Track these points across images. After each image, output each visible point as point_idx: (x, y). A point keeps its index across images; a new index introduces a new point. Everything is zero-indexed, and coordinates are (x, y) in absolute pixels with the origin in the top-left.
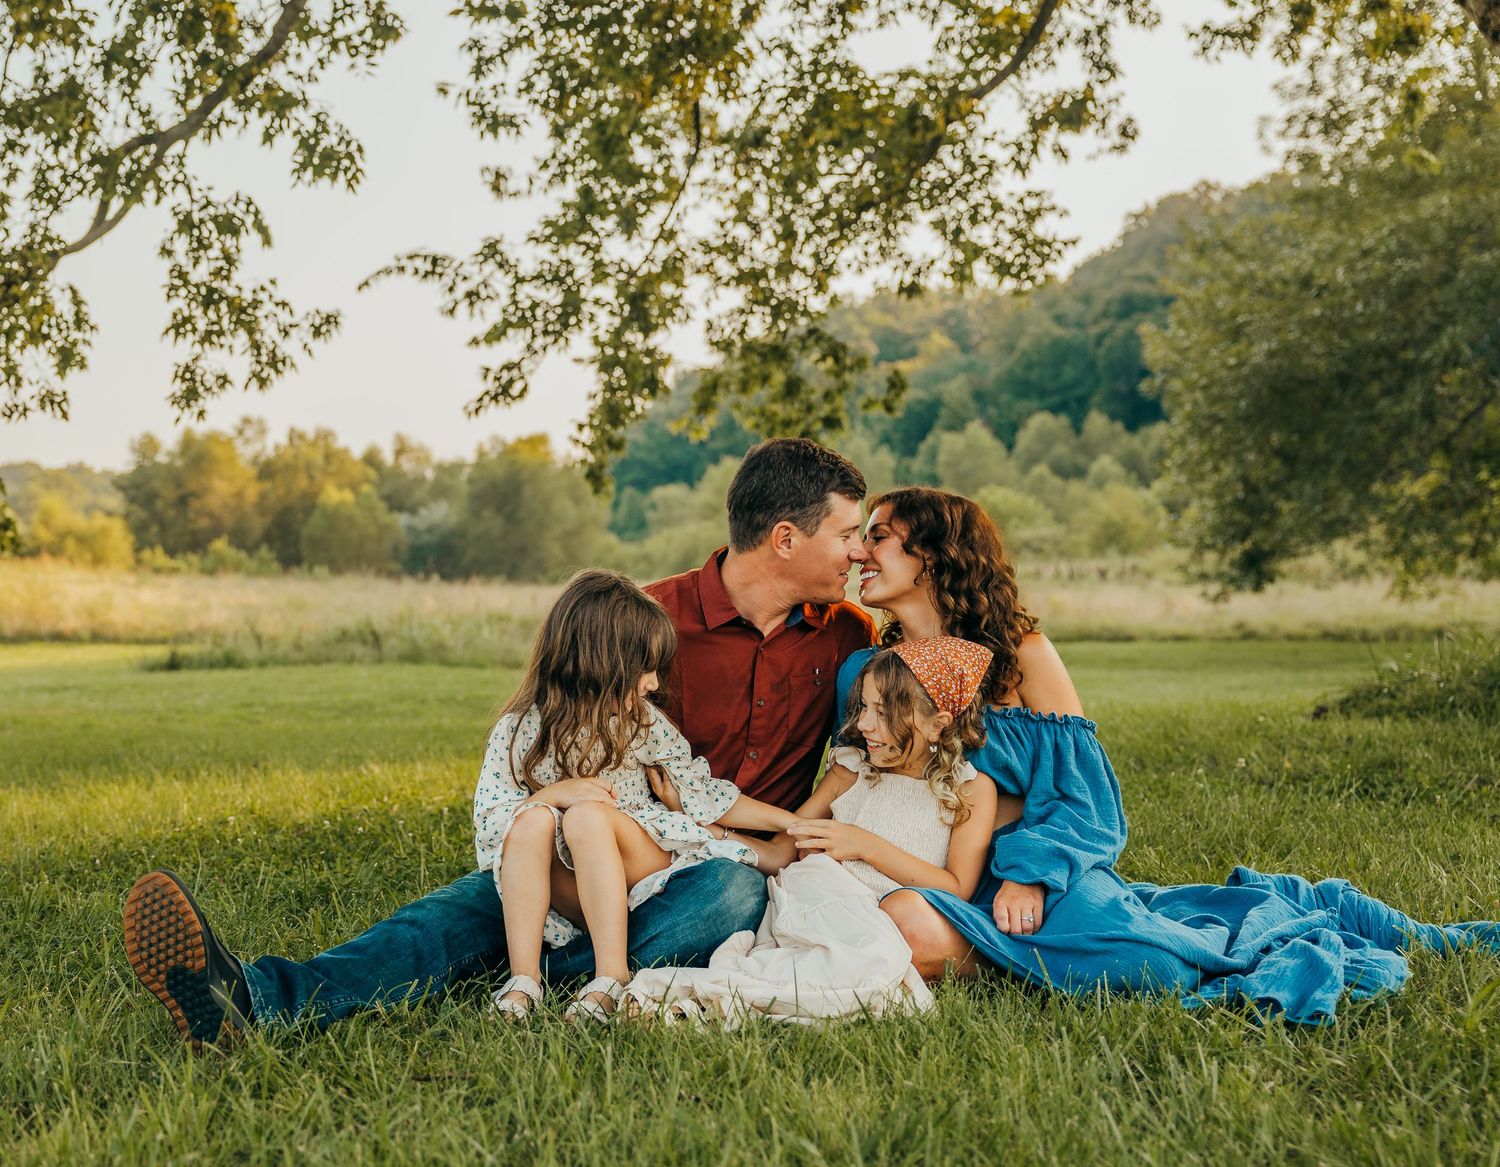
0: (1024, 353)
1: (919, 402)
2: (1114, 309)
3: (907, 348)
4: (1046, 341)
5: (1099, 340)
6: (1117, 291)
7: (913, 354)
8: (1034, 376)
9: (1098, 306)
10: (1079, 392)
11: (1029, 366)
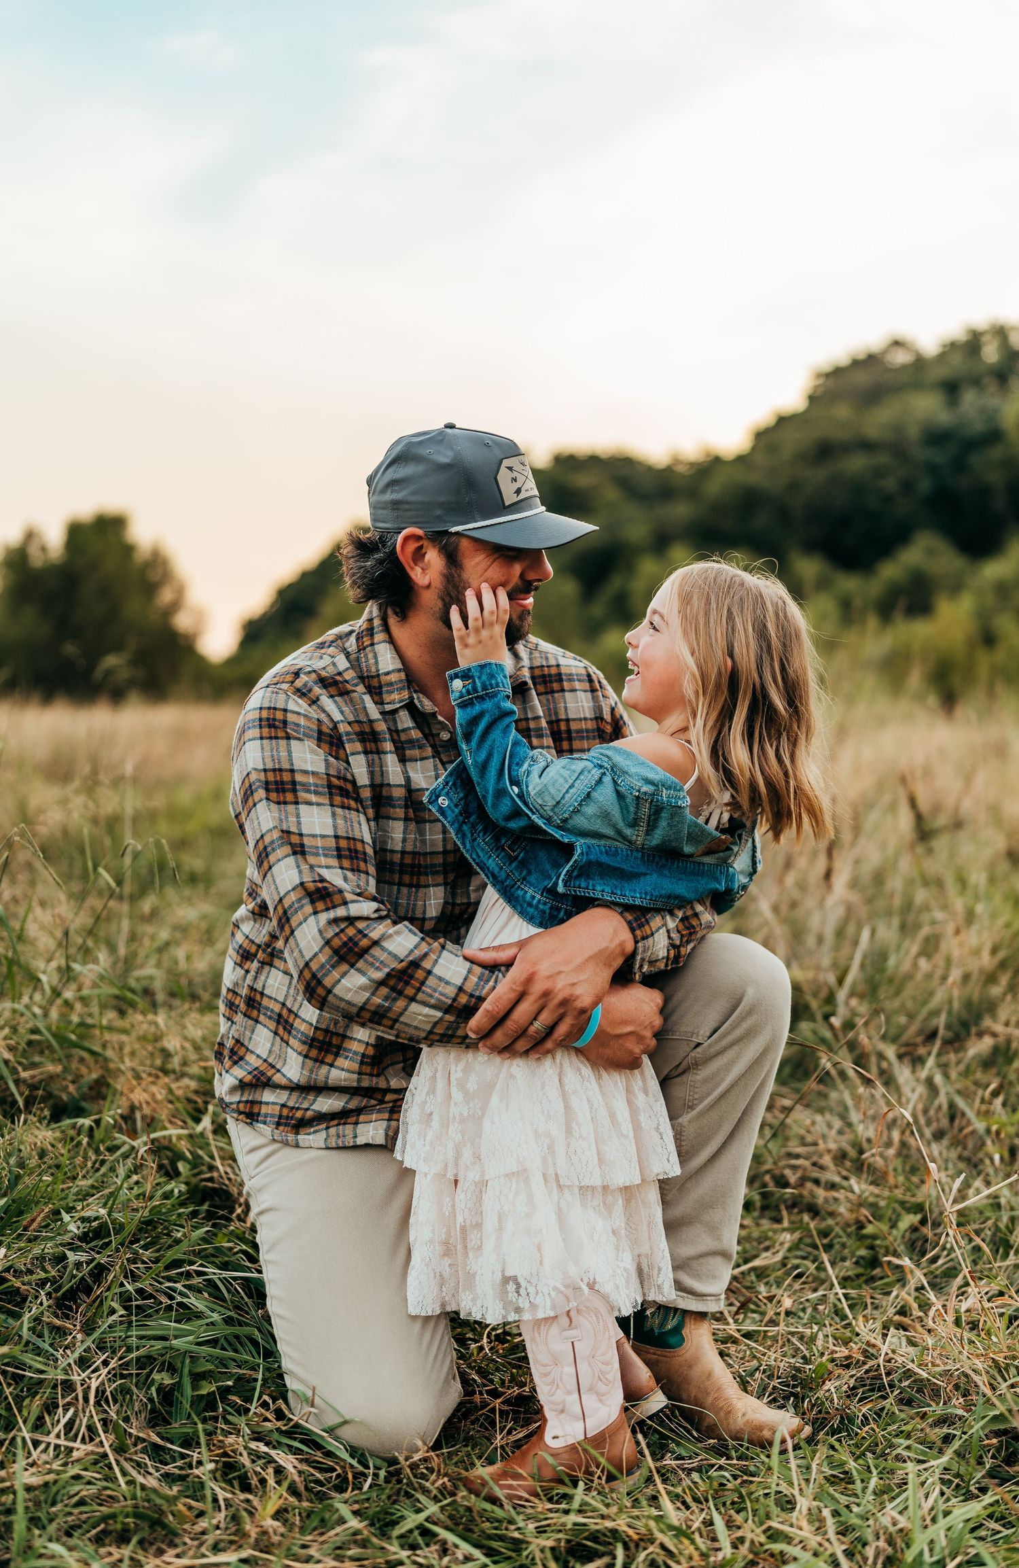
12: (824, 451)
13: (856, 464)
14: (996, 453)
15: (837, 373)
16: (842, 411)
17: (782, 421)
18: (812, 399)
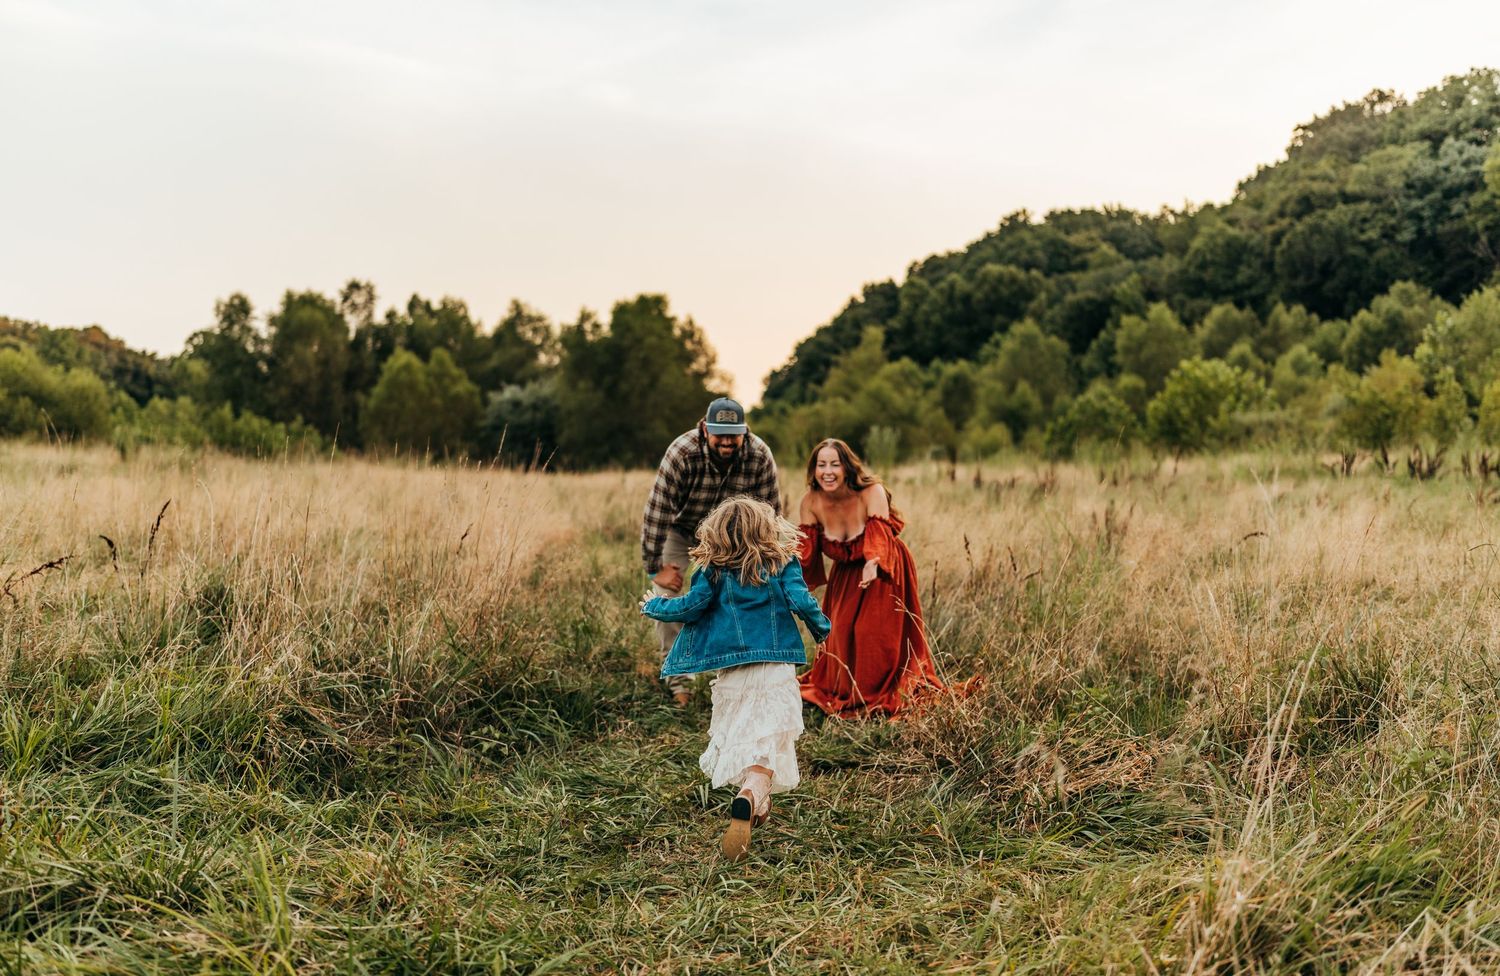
0: (1198, 251)
1: (1090, 301)
2: (1291, 207)
3: (1078, 259)
4: (1220, 241)
5: (1277, 238)
6: (1295, 189)
7: (1083, 266)
8: (1208, 275)
9: (1272, 206)
10: (1254, 291)
11: (1203, 266)
12: (1306, 204)
13: (1339, 214)
14: (1477, 199)
15: (1316, 125)
16: (1324, 165)
17: (1265, 174)
18: (1293, 150)
